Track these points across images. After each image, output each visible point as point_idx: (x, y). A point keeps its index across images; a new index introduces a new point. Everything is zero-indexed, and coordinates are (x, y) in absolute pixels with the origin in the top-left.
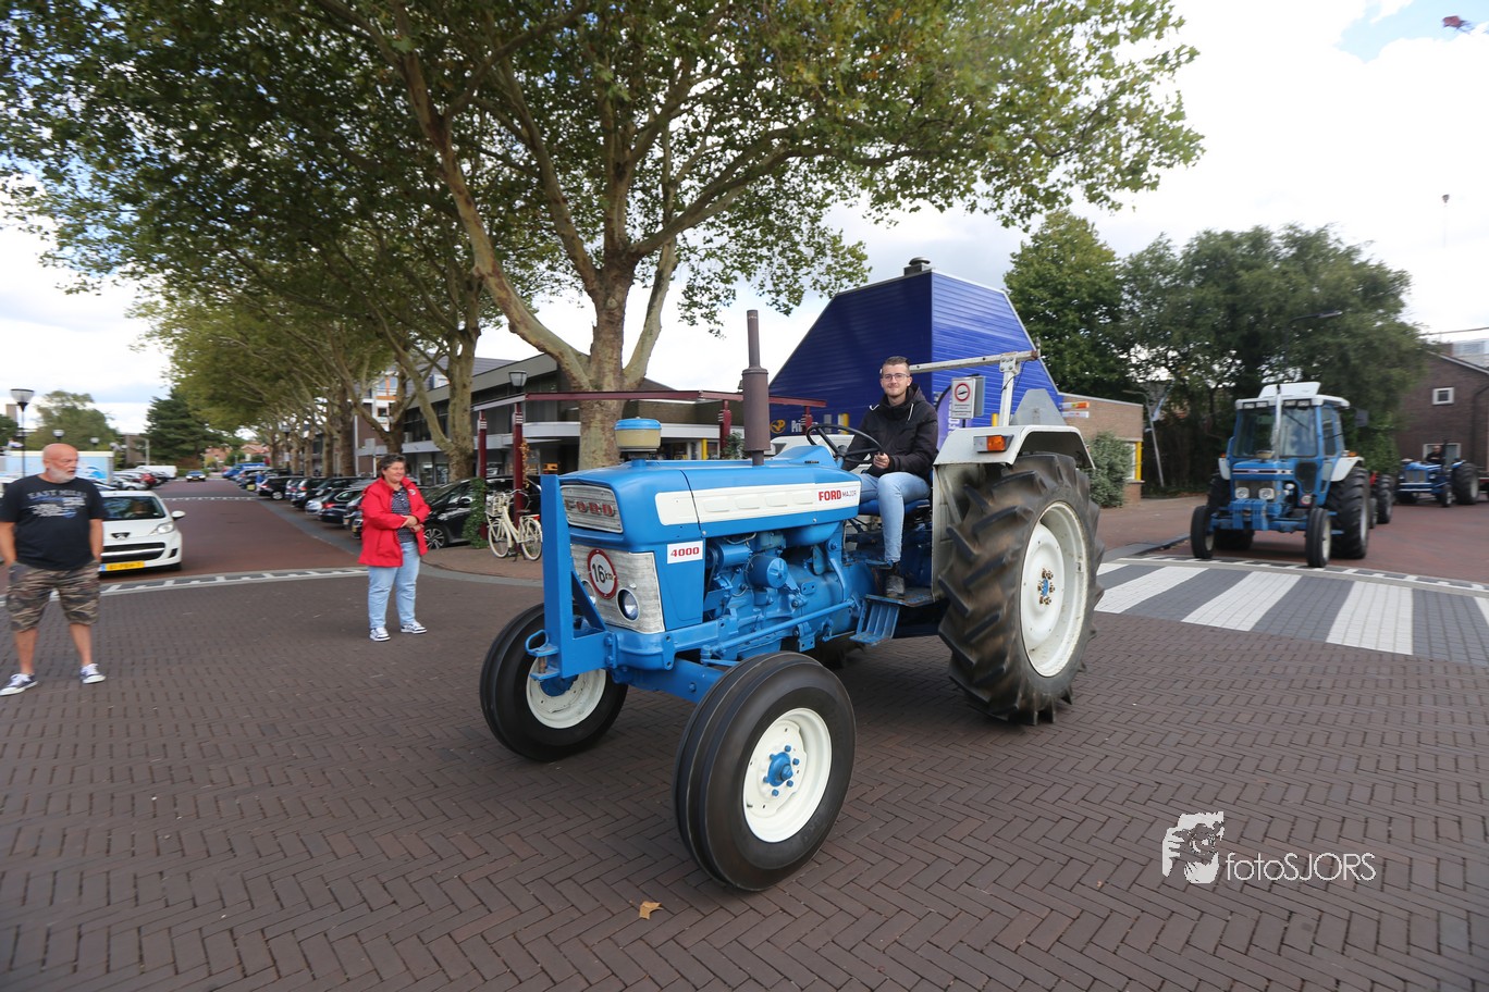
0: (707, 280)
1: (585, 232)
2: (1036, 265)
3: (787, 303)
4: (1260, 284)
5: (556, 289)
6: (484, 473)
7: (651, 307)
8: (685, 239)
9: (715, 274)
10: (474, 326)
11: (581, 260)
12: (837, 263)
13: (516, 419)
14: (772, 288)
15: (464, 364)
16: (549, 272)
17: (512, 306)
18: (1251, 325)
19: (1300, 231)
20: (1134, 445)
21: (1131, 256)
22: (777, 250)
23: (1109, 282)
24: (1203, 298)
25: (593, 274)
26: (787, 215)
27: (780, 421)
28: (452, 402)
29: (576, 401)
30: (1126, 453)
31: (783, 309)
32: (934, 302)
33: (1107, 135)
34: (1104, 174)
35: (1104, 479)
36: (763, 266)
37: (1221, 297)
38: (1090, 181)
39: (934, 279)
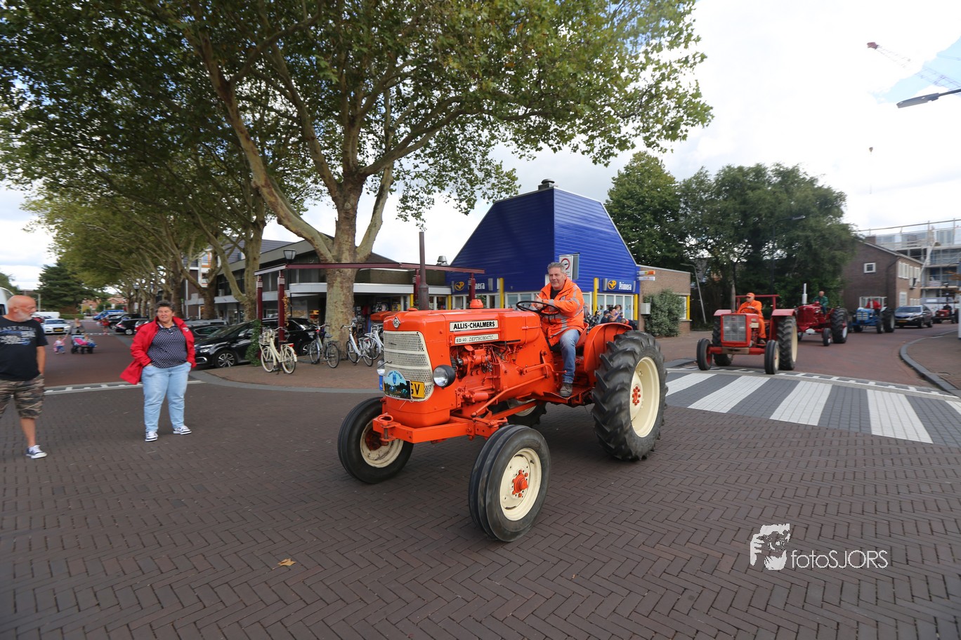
0: (416, 192)
1: (337, 159)
2: (627, 185)
3: (466, 207)
4: (760, 198)
5: (318, 196)
6: (263, 313)
7: (375, 208)
8: (401, 165)
9: (421, 188)
10: (262, 219)
11: (327, 178)
12: (498, 182)
13: (280, 281)
14: (457, 197)
15: (254, 244)
16: (313, 186)
17: (279, 207)
18: (755, 224)
19: (782, 167)
20: (685, 298)
21: (684, 181)
22: (460, 173)
23: (671, 196)
24: (727, 207)
25: (336, 187)
26: (467, 150)
27: (461, 283)
28: (247, 269)
29: (323, 269)
30: (679, 302)
31: (464, 211)
32: (555, 207)
33: (658, 106)
34: (655, 130)
35: (665, 319)
36: (451, 184)
37: (738, 206)
38: (648, 134)
39: (555, 193)
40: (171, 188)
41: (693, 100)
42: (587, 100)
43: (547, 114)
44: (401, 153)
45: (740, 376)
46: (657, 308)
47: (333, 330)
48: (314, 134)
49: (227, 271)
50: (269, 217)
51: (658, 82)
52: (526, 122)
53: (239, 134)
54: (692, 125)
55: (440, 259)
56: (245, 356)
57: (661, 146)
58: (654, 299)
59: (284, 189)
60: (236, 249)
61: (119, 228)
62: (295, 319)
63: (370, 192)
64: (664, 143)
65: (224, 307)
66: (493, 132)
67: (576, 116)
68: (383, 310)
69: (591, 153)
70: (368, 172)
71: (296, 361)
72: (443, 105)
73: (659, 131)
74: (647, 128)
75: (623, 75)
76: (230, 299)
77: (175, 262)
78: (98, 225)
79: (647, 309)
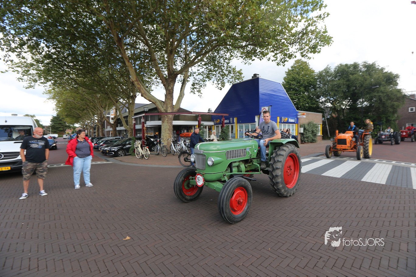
0: (198, 81)
1: (165, 68)
2: (292, 75)
4: (356, 79)
5: (158, 84)
6: (136, 134)
7: (181, 89)
8: (192, 70)
9: (201, 79)
10: (134, 95)
11: (161, 76)
12: (234, 75)
13: (143, 120)
14: (216, 82)
15: (132, 105)
16: (155, 80)
17: (142, 89)
18: (354, 90)
19: (367, 63)
20: (320, 125)
21: (319, 72)
22: (218, 72)
23: (313, 79)
24: (340, 83)
25: (165, 80)
26: (220, 62)
27: (218, 120)
28: (129, 116)
29: (160, 115)
30: (317, 127)
31: (220, 88)
32: (260, 86)
33: (307, 38)
34: (306, 49)
35: (310, 135)
36: (214, 77)
37: (345, 83)
38: (302, 51)
39: (260, 79)
40: (99, 83)
41: (324, 35)
42: (274, 38)
43: (256, 44)
44: (192, 65)
45: (346, 161)
46: (307, 130)
47: (165, 141)
48: (155, 58)
49: (121, 117)
50: (138, 94)
51: (307, 27)
52: (246, 48)
53: (125, 60)
54: (323, 46)
55: (209, 110)
56: (128, 151)
57: (308, 56)
58: (305, 126)
59: (143, 81)
60: (125, 108)
61: (79, 100)
62: (148, 136)
63: (179, 82)
64: (310, 55)
65: (120, 131)
66: (232, 53)
67: (268, 45)
68: (185, 132)
69: (276, 61)
70: (178, 73)
71: (149, 154)
72: (209, 43)
73: (307, 49)
74: (302, 48)
75: (290, 25)
76: (122, 128)
77: (101, 114)
78: (71, 99)
79: (302, 130)
